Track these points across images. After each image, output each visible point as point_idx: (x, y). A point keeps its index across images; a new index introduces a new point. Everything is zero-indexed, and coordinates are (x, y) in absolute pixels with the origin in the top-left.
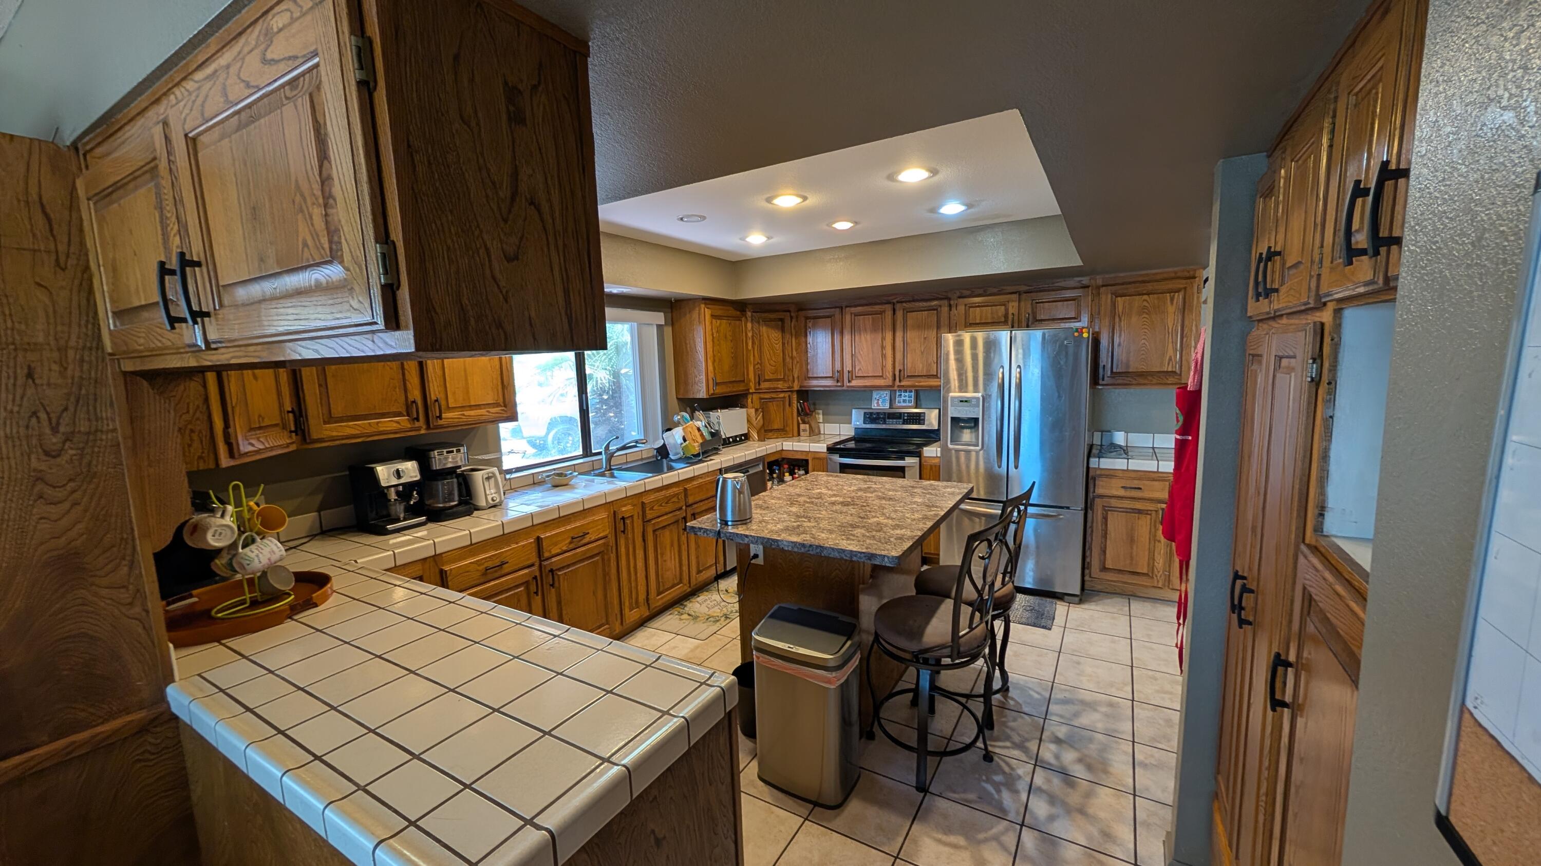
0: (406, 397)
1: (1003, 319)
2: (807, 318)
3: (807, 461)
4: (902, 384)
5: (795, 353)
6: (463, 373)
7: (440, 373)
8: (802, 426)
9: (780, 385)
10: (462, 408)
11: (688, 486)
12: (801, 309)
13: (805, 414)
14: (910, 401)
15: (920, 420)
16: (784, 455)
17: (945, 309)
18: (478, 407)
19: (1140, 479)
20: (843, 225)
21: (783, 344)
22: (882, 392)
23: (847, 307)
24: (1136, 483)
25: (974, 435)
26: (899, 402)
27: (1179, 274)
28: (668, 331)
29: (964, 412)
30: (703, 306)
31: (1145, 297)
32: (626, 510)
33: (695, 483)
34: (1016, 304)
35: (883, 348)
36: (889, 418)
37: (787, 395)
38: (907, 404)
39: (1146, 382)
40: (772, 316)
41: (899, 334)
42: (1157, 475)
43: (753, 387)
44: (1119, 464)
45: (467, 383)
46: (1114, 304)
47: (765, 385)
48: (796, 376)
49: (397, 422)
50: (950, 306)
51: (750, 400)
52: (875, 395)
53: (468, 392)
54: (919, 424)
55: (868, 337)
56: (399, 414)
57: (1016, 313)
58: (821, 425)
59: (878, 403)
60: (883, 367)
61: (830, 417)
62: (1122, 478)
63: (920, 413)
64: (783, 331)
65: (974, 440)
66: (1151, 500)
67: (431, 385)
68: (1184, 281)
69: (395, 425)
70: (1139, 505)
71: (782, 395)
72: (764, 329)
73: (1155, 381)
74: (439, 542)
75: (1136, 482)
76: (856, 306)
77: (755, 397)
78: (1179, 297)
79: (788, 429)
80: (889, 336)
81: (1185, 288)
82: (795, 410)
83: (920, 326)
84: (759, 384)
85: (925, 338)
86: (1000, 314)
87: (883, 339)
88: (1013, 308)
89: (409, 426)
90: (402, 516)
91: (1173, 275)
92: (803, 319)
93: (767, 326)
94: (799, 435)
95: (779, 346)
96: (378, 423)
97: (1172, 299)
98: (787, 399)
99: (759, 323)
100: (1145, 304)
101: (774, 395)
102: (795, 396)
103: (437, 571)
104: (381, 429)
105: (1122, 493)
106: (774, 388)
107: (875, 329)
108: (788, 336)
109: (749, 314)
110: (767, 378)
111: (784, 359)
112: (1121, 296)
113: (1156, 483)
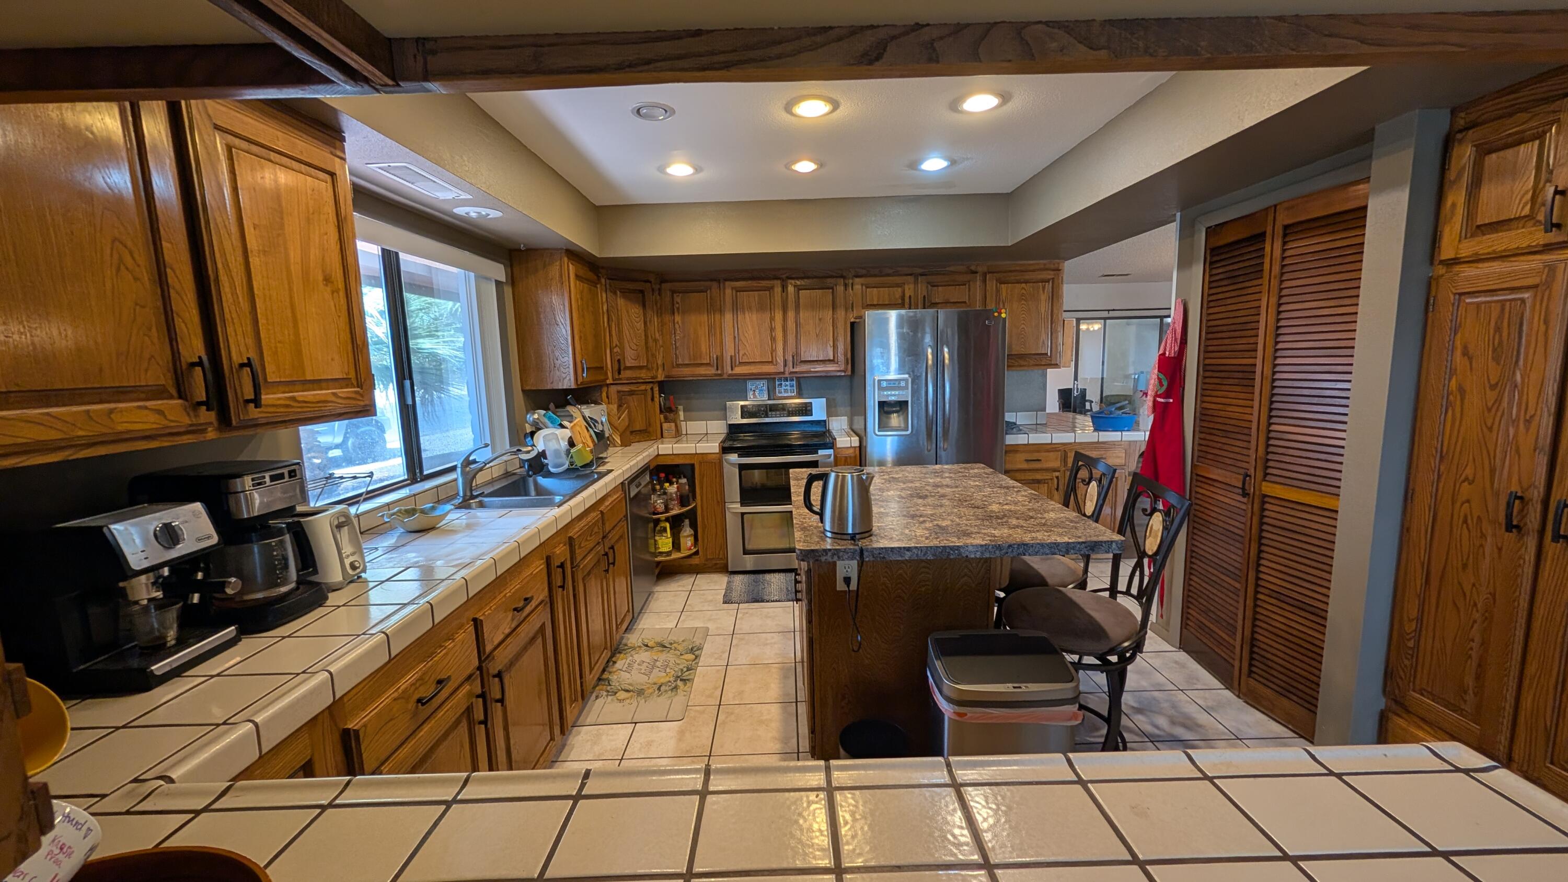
0: (175, 355)
1: (900, 301)
2: (673, 292)
3: (693, 466)
4: (795, 370)
5: (657, 335)
6: (289, 313)
7: (245, 305)
8: (665, 426)
9: (643, 374)
10: (290, 384)
11: (602, 508)
12: (663, 281)
13: (668, 411)
14: (792, 391)
15: (806, 410)
16: (661, 462)
17: (840, 289)
18: (317, 383)
19: (1038, 451)
20: (805, 167)
21: (645, 323)
22: (758, 382)
23: (726, 280)
24: (1035, 456)
25: (901, 418)
26: (780, 392)
27: (1047, 266)
28: (508, 291)
29: (893, 396)
30: (566, 259)
31: (1023, 285)
32: (561, 552)
33: (607, 503)
34: (912, 286)
35: (772, 329)
36: (771, 410)
37: (649, 387)
38: (789, 394)
39: (1025, 363)
40: (631, 286)
41: (791, 314)
42: (1049, 447)
43: (610, 375)
44: (1021, 439)
45: (297, 335)
46: (998, 291)
47: (626, 374)
48: (660, 362)
49: (160, 412)
50: (846, 285)
51: (604, 395)
52: (750, 385)
53: (299, 353)
54: (807, 415)
55: (754, 317)
56: (159, 393)
57: (912, 295)
58: (683, 423)
59: (754, 394)
60: (773, 351)
61: (694, 414)
62: (1024, 452)
63: (806, 403)
64: (644, 306)
65: (902, 425)
66: (1047, 470)
67: (230, 330)
68: (1052, 273)
69: (153, 418)
70: (1038, 476)
71: (643, 387)
72: (621, 302)
73: (1032, 362)
74: (340, 671)
75: (1036, 454)
76: (737, 280)
77: (613, 389)
78: (1049, 286)
79: (651, 429)
80: (779, 316)
81: (1053, 279)
82: (658, 406)
83: (814, 306)
84: (619, 373)
85: (820, 320)
86: (897, 296)
87: (772, 319)
88: (909, 290)
89: (187, 421)
90: (171, 635)
91: (1042, 266)
92: (669, 293)
93: (625, 297)
94: (662, 437)
95: (640, 325)
96: (111, 411)
97: (1044, 288)
98: (649, 392)
99: (615, 293)
100: (1023, 291)
101: (633, 388)
102: (656, 389)
103: (337, 736)
104: (120, 428)
105: (1025, 466)
106: (636, 378)
107: (761, 308)
108: (649, 313)
109: (603, 281)
110: (628, 364)
111: (646, 343)
112: (1005, 283)
113: (1051, 454)
